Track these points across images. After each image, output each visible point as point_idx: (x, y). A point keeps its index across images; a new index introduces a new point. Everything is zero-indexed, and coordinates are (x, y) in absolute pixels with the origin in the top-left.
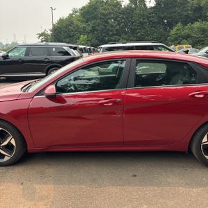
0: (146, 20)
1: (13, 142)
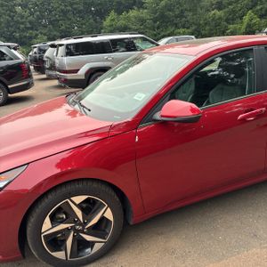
0: (69, 8)
1: (109, 215)
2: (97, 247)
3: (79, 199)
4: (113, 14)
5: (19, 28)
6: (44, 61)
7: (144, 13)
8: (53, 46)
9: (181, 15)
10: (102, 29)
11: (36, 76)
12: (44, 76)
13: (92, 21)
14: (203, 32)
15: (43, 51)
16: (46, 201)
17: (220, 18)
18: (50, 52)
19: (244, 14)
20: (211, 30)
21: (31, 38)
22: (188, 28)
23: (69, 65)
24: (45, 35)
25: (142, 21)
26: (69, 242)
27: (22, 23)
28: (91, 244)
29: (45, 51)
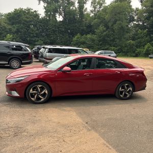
1: (46, 92)
2: (42, 100)
3: (40, 86)
4: (79, 35)
5: (30, 36)
6: (39, 54)
7: (94, 37)
8: (44, 48)
9: (113, 40)
10: (72, 41)
11: (34, 60)
12: (38, 60)
13: (68, 37)
14: (124, 50)
15: (39, 49)
16: (31, 85)
17: (133, 45)
18: (42, 50)
19: (146, 44)
20: (128, 50)
21: (35, 41)
22: (116, 47)
23: (49, 56)
24: (42, 41)
25: (93, 40)
26: (36, 96)
27: (32, 34)
28: (41, 99)
29: (40, 49)
